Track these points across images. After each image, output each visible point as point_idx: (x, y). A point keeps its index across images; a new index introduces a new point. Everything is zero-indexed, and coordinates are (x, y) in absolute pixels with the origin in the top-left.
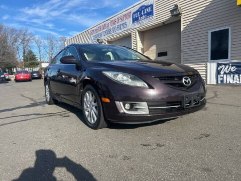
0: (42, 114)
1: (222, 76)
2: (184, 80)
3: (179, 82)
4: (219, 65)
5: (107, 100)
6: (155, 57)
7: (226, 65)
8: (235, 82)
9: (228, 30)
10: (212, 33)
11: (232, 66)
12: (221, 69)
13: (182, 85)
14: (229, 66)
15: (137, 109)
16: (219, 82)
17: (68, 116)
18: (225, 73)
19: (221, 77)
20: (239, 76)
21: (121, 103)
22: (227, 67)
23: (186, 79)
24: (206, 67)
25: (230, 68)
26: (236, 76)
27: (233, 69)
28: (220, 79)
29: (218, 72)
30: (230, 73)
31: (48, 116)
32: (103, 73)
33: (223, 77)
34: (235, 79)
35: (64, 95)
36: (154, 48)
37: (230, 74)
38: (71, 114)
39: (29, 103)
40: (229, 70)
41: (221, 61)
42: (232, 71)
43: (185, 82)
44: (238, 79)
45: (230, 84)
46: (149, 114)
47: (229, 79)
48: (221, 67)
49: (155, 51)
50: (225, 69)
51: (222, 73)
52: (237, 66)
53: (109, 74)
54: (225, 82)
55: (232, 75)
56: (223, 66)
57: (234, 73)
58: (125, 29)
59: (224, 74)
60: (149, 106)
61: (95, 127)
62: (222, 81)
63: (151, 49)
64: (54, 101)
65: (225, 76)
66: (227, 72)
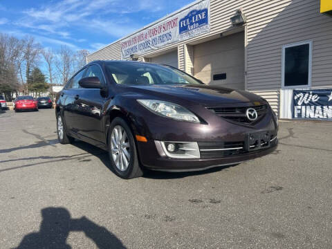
0: (52, 158)
1: (299, 107)
2: (248, 113)
3: (242, 115)
4: (295, 93)
5: (144, 139)
6: (209, 80)
7: (305, 93)
8: (316, 116)
9: (308, 45)
10: (286, 49)
11: (313, 94)
12: (299, 98)
13: (245, 120)
14: (309, 94)
15: (184, 152)
16: (296, 116)
17: (89, 160)
18: (304, 104)
19: (298, 109)
20: (322, 108)
21: (163, 143)
22: (307, 95)
23: (251, 111)
24: (279, 95)
25: (310, 98)
26: (319, 108)
27: (314, 98)
28: (296, 112)
29: (295, 103)
30: (311, 103)
31: (60, 160)
32: (137, 102)
33: (301, 110)
34: (317, 111)
35: (84, 131)
36: (208, 68)
37: (310, 106)
38: (94, 158)
39: (33, 141)
40: (309, 100)
41: (298, 88)
42: (314, 101)
43: (250, 115)
44: (321, 113)
45: (310, 119)
46: (201, 158)
47: (310, 112)
48: (298, 96)
49: (210, 72)
50: (304, 98)
51: (300, 103)
52: (319, 95)
53: (147, 103)
54: (303, 116)
55: (313, 107)
56: (302, 94)
57: (316, 104)
58: (170, 41)
59: (302, 105)
60: (200, 147)
61: (126, 175)
62: (300, 115)
63: (204, 69)
64: (70, 139)
65: (304, 107)
66: (306, 102)
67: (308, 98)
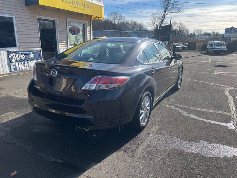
1: (14, 64)
4: (9, 53)
7: (16, 53)
8: (26, 68)
11: (21, 54)
14: (19, 54)
16: (13, 70)
18: (16, 61)
20: (28, 62)
22: (17, 54)
25: (20, 56)
26: (26, 62)
27: (23, 57)
28: (12, 68)
29: (10, 61)
30: (21, 60)
34: (25, 65)
37: (21, 62)
40: (19, 58)
41: (11, 49)
42: (22, 58)
44: (27, 66)
45: (22, 71)
47: (21, 67)
48: (12, 55)
50: (16, 57)
51: (13, 61)
52: (25, 54)
56: (14, 54)
57: (24, 60)
59: (15, 62)
62: (15, 69)
65: (17, 63)
66: (18, 60)
67: (19, 57)
